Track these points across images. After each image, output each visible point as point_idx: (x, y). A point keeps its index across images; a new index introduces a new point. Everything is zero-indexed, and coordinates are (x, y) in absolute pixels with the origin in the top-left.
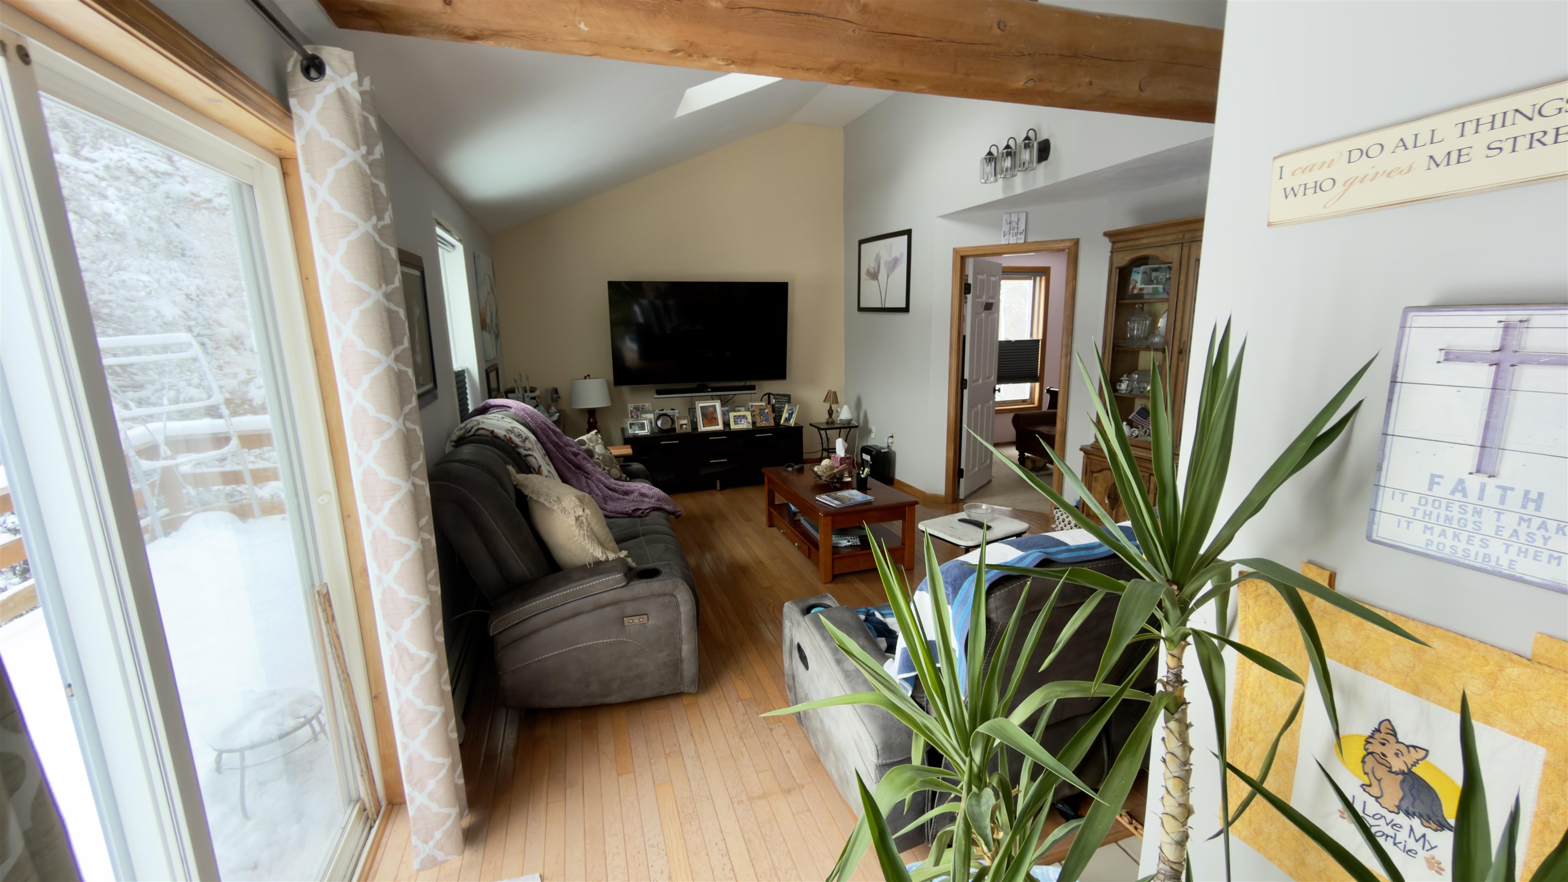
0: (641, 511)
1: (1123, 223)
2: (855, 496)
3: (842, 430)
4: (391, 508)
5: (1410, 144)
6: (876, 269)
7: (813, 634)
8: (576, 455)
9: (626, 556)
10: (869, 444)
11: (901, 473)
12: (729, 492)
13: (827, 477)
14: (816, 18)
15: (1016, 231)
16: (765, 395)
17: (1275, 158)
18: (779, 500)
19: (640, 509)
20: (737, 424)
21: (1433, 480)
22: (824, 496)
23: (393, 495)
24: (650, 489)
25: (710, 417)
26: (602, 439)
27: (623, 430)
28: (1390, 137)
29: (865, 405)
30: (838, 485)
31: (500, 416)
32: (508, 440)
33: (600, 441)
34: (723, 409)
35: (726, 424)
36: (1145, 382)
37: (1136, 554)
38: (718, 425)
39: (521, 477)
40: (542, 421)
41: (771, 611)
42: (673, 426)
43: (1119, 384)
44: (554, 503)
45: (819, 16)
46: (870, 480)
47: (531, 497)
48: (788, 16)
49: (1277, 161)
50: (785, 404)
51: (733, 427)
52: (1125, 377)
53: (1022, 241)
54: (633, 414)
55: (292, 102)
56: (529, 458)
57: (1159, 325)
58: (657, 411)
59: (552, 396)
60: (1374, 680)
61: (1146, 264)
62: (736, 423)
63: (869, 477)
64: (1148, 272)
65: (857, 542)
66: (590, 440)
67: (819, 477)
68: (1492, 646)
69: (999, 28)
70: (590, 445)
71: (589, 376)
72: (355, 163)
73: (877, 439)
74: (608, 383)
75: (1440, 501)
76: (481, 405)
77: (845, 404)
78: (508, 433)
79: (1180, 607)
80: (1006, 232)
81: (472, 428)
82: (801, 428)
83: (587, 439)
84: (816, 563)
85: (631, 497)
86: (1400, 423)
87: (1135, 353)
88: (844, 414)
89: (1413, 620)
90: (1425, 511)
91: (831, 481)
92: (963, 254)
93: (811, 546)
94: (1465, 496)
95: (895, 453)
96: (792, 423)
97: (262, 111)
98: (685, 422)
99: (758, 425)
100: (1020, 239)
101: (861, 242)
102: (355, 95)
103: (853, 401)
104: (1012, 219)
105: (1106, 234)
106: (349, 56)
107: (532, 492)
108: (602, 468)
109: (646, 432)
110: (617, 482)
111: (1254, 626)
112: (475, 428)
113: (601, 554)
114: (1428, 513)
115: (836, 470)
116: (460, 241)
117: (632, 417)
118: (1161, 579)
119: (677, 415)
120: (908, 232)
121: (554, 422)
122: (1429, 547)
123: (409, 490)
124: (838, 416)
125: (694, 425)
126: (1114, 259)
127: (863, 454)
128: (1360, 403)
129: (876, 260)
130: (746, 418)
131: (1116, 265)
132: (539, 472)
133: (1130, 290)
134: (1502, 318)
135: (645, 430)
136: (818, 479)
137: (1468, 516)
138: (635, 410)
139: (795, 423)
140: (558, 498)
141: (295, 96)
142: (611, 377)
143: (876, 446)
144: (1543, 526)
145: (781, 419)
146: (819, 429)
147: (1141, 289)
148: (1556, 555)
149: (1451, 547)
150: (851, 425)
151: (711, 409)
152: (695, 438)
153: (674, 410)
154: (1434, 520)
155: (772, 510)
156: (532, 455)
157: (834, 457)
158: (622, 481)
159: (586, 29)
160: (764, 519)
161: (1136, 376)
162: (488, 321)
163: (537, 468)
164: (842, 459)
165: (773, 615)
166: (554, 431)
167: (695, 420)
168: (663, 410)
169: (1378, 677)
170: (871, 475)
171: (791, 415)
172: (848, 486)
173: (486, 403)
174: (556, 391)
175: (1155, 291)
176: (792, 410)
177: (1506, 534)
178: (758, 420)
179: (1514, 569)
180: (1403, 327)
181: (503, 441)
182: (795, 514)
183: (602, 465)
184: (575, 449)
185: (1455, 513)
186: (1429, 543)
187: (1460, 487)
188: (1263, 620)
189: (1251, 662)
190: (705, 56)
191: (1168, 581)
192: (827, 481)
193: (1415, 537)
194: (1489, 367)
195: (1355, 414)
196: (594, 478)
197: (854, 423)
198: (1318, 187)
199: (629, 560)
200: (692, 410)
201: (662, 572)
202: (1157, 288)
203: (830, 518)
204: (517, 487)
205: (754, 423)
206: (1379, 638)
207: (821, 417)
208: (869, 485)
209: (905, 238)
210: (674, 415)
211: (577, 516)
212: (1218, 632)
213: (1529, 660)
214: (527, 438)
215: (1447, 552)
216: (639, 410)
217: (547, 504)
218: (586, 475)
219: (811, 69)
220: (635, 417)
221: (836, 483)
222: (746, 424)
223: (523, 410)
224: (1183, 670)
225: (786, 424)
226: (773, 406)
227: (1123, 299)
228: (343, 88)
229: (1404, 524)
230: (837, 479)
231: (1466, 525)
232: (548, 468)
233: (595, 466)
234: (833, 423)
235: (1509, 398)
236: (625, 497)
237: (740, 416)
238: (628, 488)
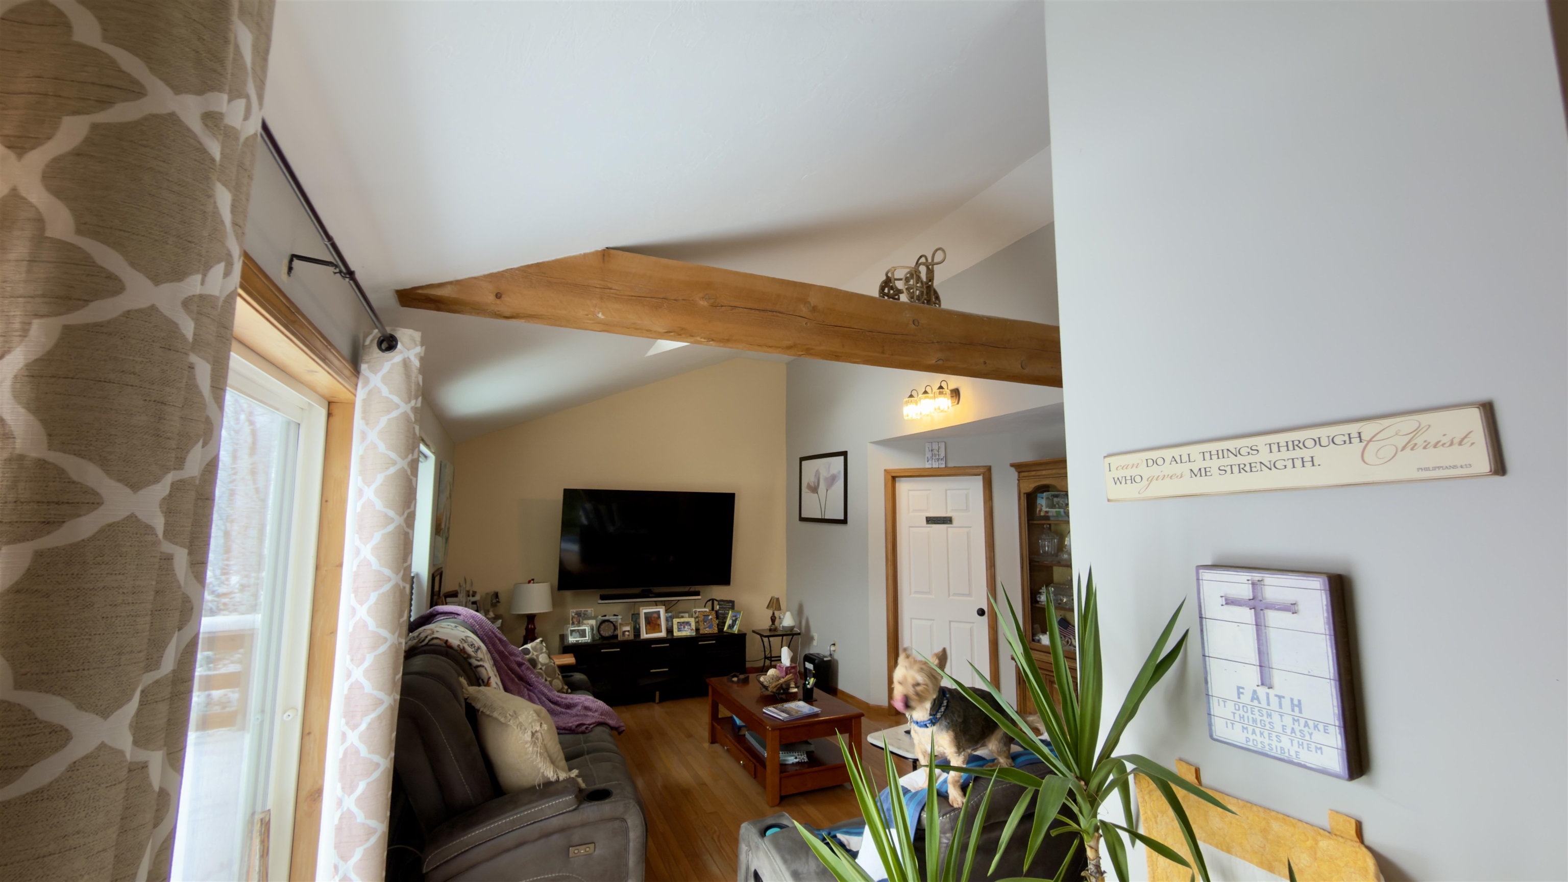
0: (585, 726)
1: (1026, 457)
2: (801, 707)
3: (784, 637)
4: (370, 724)
5: (1178, 460)
6: (816, 484)
7: (772, 856)
8: (520, 665)
9: (576, 776)
10: (811, 652)
11: (844, 684)
12: (670, 706)
13: (773, 688)
14: (778, 314)
15: (937, 457)
16: (709, 600)
17: (1105, 457)
18: (724, 712)
19: (584, 724)
20: (681, 631)
21: (1240, 690)
22: (771, 709)
23: (374, 710)
24: (593, 702)
25: (653, 622)
26: (547, 647)
27: (563, 637)
28: (1168, 454)
29: (807, 611)
30: (783, 696)
31: (454, 625)
32: (461, 650)
33: (544, 650)
34: (667, 614)
35: (670, 631)
36: (1061, 595)
37: (1048, 754)
38: (661, 632)
39: (472, 690)
40: (490, 629)
41: (716, 840)
42: (616, 633)
43: (1039, 595)
44: (510, 717)
45: (780, 312)
46: (816, 690)
47: (482, 712)
48: (757, 312)
49: (1106, 459)
50: (729, 610)
51: (676, 634)
52: (1044, 589)
53: (943, 466)
54: (575, 620)
55: (364, 367)
56: (480, 669)
57: (1066, 543)
58: (600, 617)
59: (492, 601)
60: (1243, 861)
61: (1048, 491)
62: (679, 630)
63: (815, 688)
64: (1050, 498)
65: (804, 758)
66: (534, 649)
67: (766, 688)
68: (1307, 823)
69: (914, 324)
70: (533, 654)
71: (533, 580)
72: (405, 413)
73: (819, 647)
74: (552, 588)
75: (1247, 707)
76: (428, 611)
77: (787, 611)
78: (461, 642)
79: (1089, 801)
80: (929, 458)
81: (426, 637)
82: (744, 635)
83: (532, 648)
84: (763, 784)
85: (574, 711)
86: (1211, 650)
87: (1049, 569)
88: (788, 621)
89: (1255, 805)
90: (1240, 715)
91: (777, 692)
92: (894, 475)
93: (758, 764)
94: (1260, 703)
95: (837, 662)
96: (736, 630)
97: (339, 372)
98: (628, 628)
99: (701, 632)
100: (942, 464)
101: (802, 459)
102: (416, 363)
103: (795, 607)
104: (933, 448)
105: (1012, 465)
106: (417, 335)
107: (485, 706)
108: (544, 678)
109: (587, 639)
110: (559, 694)
111: (1153, 820)
112: (429, 638)
113: (552, 773)
114: (1242, 716)
115: (782, 680)
116: (434, 453)
117: (573, 623)
118: (1071, 776)
119: (620, 621)
120: (844, 454)
121: (498, 628)
122: (1249, 743)
123: (390, 704)
124: (781, 623)
125: (637, 631)
126: (1021, 486)
127: (806, 663)
128: (1187, 631)
129: (816, 476)
130: (690, 625)
131: (1023, 491)
132: (487, 684)
133: (1037, 512)
134: (1249, 578)
135: (586, 637)
136: (764, 689)
137: (1265, 718)
138: (576, 616)
139: (739, 630)
140: (515, 712)
141: (367, 363)
142: (556, 582)
143: (818, 654)
144: (1306, 725)
145: (724, 626)
146: (761, 636)
147: (1047, 512)
148: (1319, 746)
149: (1261, 742)
150: (794, 632)
151: (655, 615)
152: (637, 646)
153: (617, 616)
154: (1246, 722)
155: (715, 724)
156: (483, 666)
157: (780, 666)
158: (564, 693)
159: (603, 317)
160: (706, 734)
161: (1053, 589)
162: (443, 526)
163: (486, 681)
164: (787, 668)
165: (718, 844)
166: (500, 640)
167: (638, 626)
168: (605, 616)
169: (1244, 858)
170: (816, 685)
171: (734, 622)
172: (793, 697)
173: (434, 610)
174: (496, 595)
175: (1058, 513)
176: (735, 616)
177: (1289, 731)
178: (701, 627)
179: (1299, 758)
180: (1198, 579)
181: (456, 651)
182: (740, 728)
183: (544, 676)
184: (519, 659)
185: (1257, 716)
186: (1248, 740)
187: (1255, 697)
188: (1159, 814)
189: (1157, 853)
190: (692, 336)
191: (1077, 777)
192: (773, 692)
193: (1237, 735)
194: (1249, 610)
195: (1185, 640)
196: (536, 691)
197: (797, 630)
198: (1133, 480)
199: (580, 780)
200: (635, 617)
201: (613, 793)
202: (1060, 511)
203: (777, 732)
204: (468, 700)
205: (697, 630)
206: (1238, 823)
207: (764, 623)
208: (815, 696)
209: (842, 458)
210: (616, 622)
211: (534, 731)
212: (1127, 826)
213: (1329, 833)
214: (479, 648)
215: (1259, 747)
216: (581, 617)
217: (502, 720)
218: (528, 686)
219: (772, 347)
220: (576, 623)
221: (782, 694)
222: (689, 631)
223: (473, 617)
224: (1101, 861)
225: (730, 631)
226: (717, 612)
227: (1033, 520)
228: (408, 358)
229: (1230, 725)
230: (783, 690)
231: (1265, 726)
232: (496, 679)
233: (538, 677)
234: (776, 629)
235: (1266, 632)
236: (568, 711)
237: (683, 623)
238: (571, 701)
